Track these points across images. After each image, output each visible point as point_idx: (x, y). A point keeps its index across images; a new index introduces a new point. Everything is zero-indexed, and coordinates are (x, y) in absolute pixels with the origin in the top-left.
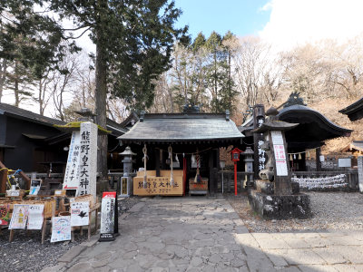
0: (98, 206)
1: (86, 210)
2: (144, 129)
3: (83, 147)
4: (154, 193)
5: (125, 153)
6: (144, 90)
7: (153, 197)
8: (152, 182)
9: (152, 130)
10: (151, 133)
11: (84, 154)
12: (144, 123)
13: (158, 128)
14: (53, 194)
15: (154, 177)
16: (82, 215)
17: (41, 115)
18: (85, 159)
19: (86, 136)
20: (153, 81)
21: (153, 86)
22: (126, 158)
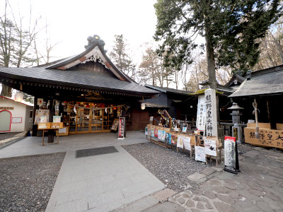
0: (221, 145)
1: (214, 146)
2: (253, 86)
3: (207, 105)
4: (270, 145)
5: (232, 107)
6: (248, 53)
7: (268, 148)
8: (266, 135)
9: (262, 85)
10: (262, 89)
11: (208, 109)
12: (252, 80)
13: (270, 82)
14: (193, 132)
15: (269, 130)
16: (212, 149)
17: (177, 90)
18: (209, 112)
19: (208, 98)
20: (257, 41)
21: (257, 45)
22: (233, 112)
